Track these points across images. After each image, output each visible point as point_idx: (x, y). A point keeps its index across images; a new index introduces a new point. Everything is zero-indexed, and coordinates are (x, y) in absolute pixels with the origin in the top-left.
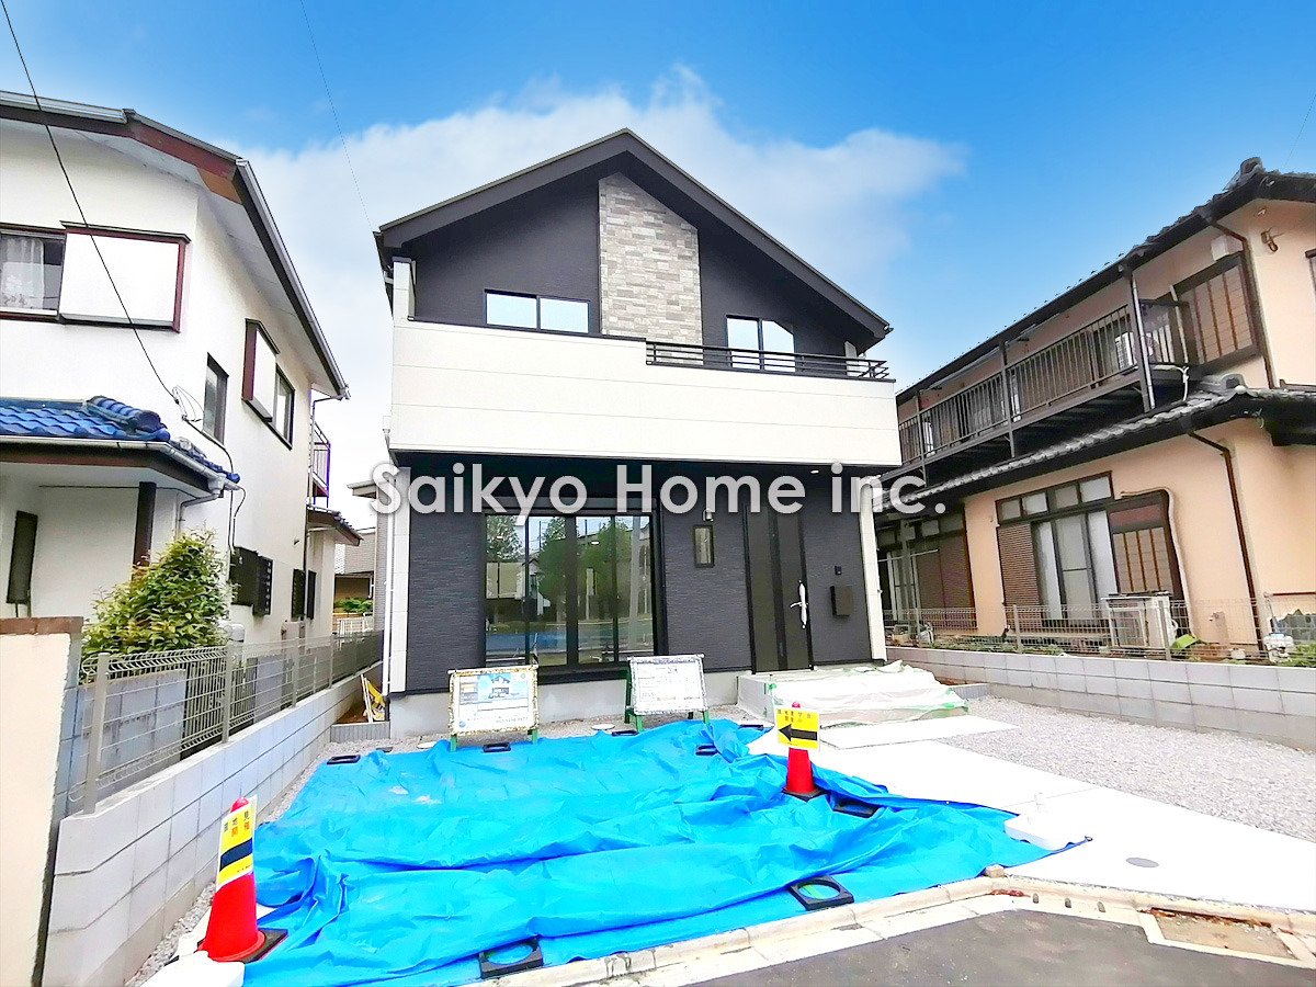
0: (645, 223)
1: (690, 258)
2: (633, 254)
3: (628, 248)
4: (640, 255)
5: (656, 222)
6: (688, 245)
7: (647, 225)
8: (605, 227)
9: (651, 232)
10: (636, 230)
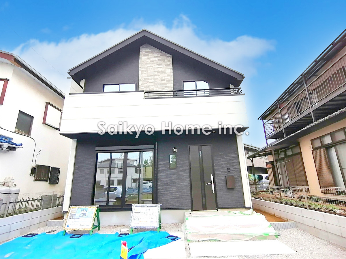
0: (154, 57)
1: (170, 65)
2: (150, 67)
3: (148, 65)
4: (152, 67)
5: (158, 56)
6: (169, 61)
7: (155, 57)
8: (141, 60)
9: (156, 59)
10: (151, 60)
